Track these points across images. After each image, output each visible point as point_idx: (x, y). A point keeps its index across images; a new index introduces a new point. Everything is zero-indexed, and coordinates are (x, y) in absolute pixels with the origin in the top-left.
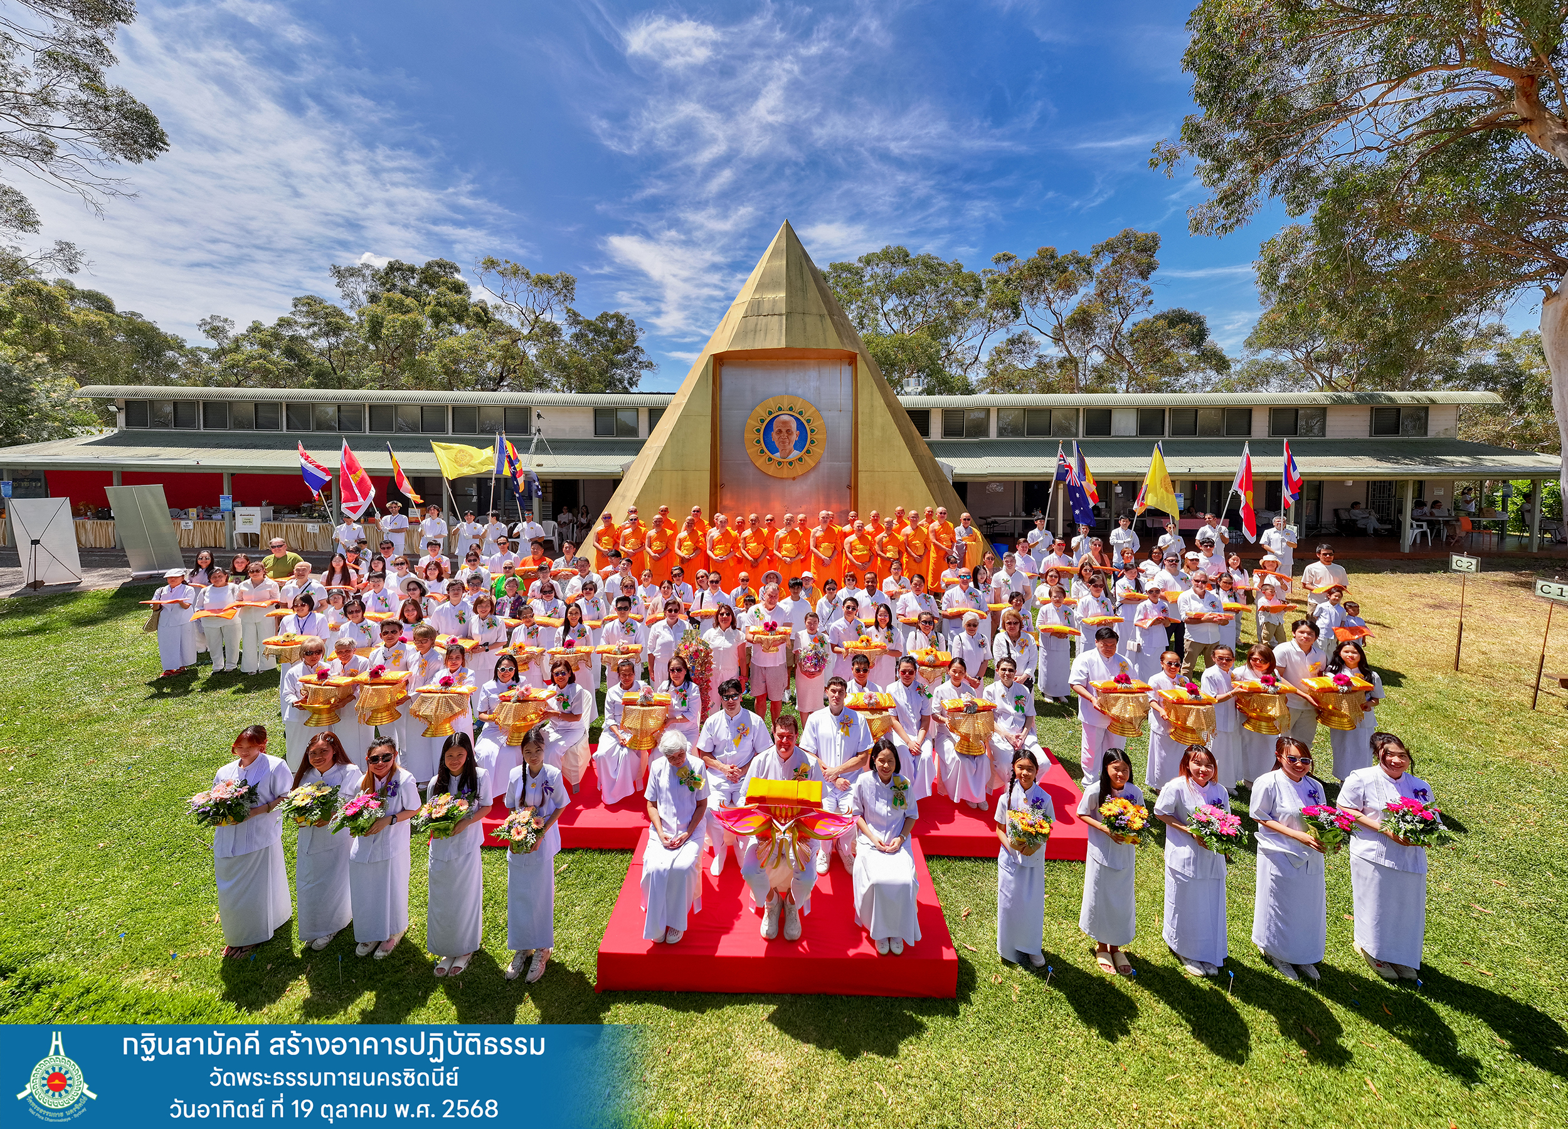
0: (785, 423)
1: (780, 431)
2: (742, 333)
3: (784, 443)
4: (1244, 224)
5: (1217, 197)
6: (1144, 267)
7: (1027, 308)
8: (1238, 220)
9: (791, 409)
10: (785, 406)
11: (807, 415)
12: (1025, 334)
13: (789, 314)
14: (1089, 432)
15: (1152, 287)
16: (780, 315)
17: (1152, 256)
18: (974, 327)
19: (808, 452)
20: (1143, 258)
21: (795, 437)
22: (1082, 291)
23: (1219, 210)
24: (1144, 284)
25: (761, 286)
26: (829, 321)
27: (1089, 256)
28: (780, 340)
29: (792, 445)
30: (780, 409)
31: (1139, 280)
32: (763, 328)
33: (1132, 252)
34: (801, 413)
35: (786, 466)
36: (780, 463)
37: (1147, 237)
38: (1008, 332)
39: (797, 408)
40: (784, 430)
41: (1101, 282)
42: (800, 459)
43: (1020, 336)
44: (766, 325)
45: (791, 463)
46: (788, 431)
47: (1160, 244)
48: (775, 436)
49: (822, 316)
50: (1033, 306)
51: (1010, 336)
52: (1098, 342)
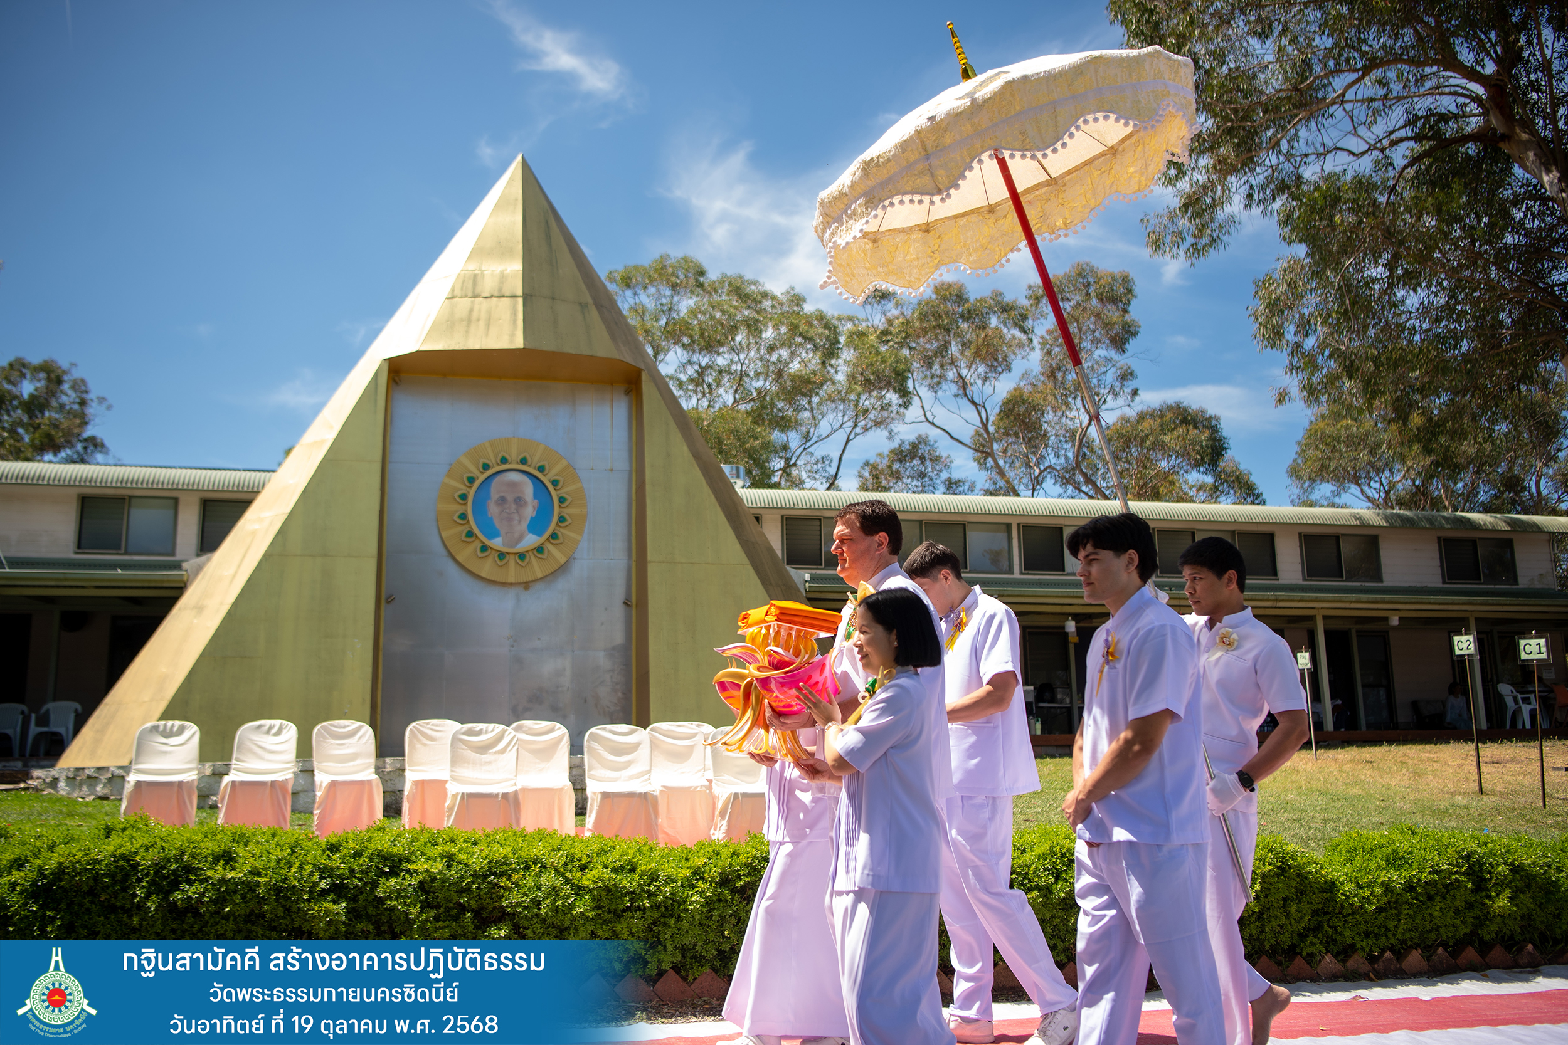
0: (513, 485)
1: (502, 500)
2: (447, 323)
3: (510, 520)
4: (1221, 248)
5: (1176, 203)
6: (1118, 328)
7: (923, 391)
8: (1213, 240)
9: (524, 461)
10: (514, 455)
11: (552, 474)
12: (922, 440)
13: (527, 297)
14: (1030, 565)
15: (1136, 365)
16: (514, 296)
17: (1125, 311)
18: (831, 416)
19: (554, 536)
20: (1112, 313)
21: (529, 511)
22: (1019, 365)
23: (1183, 223)
24: (1122, 360)
25: (479, 252)
26: (594, 313)
27: (1025, 302)
28: (513, 335)
29: (525, 525)
30: (504, 461)
31: (1112, 353)
32: (483, 315)
33: (1094, 302)
34: (541, 469)
35: (512, 561)
36: (502, 555)
37: (1114, 280)
38: (891, 437)
39: (536, 459)
40: (510, 498)
41: (1049, 353)
42: (540, 549)
43: (915, 446)
44: (489, 313)
45: (522, 556)
46: (519, 502)
47: (1137, 290)
48: (493, 509)
49: (583, 306)
50: (933, 388)
51: (895, 444)
52: (1051, 460)
